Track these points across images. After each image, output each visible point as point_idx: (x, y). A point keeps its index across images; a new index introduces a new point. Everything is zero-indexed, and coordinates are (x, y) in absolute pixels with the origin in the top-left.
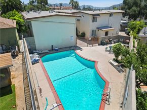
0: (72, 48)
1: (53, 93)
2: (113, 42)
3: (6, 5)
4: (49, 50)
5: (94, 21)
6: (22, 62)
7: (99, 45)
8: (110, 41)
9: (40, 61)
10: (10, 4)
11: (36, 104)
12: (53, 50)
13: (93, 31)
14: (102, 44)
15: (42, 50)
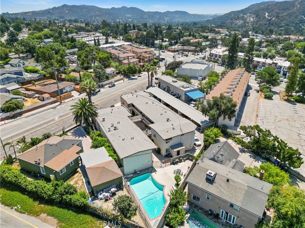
0: (149, 171)
4: (133, 174)
7: (171, 164)
8: (180, 160)
13: (167, 150)
14: (174, 163)
15: (128, 175)
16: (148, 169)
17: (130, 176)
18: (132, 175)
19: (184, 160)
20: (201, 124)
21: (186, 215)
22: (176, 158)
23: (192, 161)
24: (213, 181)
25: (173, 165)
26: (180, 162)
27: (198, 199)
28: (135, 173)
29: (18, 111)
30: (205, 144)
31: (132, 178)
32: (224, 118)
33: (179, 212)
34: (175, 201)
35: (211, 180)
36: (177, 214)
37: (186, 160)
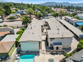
2: (59, 54)
4: (26, 52)
7: (50, 54)
13: (51, 44)
14: (52, 54)
16: (35, 52)
19: (60, 54)
20: (79, 36)
22: (54, 51)
23: (65, 56)
26: (57, 54)
28: (28, 52)
29: (13, 20)
30: (78, 47)
31: (24, 54)
37: (61, 54)
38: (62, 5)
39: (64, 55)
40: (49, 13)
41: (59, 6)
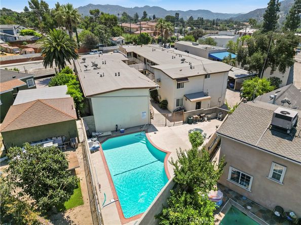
0: (143, 129)
1: (112, 189)
2: (206, 119)
3: (52, 50)
4: (112, 132)
5: (179, 86)
6: (82, 157)
7: (184, 123)
8: (201, 117)
9: (101, 149)
10: (59, 49)
11: (96, 197)
12: (117, 131)
13: (178, 101)
14: (189, 122)
15: (103, 132)
16: (141, 127)
17: (105, 134)
18: (110, 133)
19: (209, 119)
20: (235, 78)
21: (217, 216)
22: (194, 113)
24: (293, 130)
25: (187, 125)
26: (201, 121)
27: (246, 179)
28: (117, 130)
31: (109, 137)
32: (273, 70)
33: (197, 206)
34: (186, 177)
35: (285, 130)
36: (191, 211)
37: (212, 119)
38: (145, 14)
39: (219, 119)
40: (114, 35)
41: (137, 16)
